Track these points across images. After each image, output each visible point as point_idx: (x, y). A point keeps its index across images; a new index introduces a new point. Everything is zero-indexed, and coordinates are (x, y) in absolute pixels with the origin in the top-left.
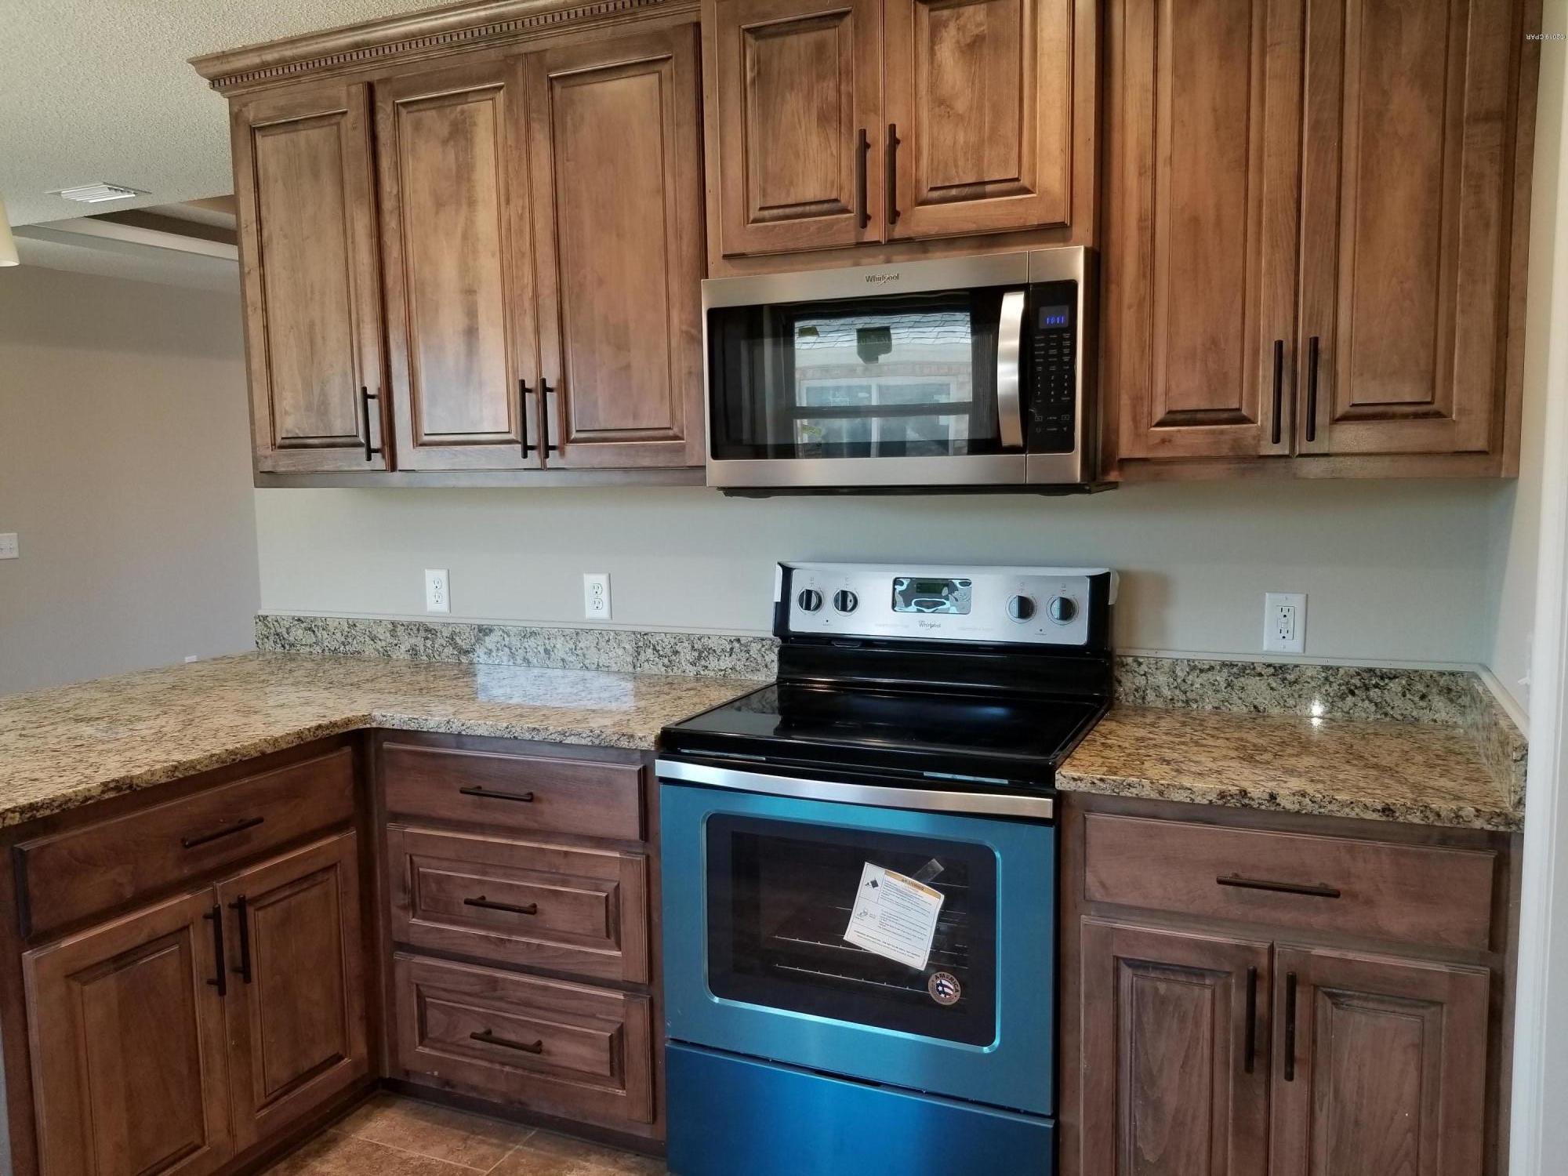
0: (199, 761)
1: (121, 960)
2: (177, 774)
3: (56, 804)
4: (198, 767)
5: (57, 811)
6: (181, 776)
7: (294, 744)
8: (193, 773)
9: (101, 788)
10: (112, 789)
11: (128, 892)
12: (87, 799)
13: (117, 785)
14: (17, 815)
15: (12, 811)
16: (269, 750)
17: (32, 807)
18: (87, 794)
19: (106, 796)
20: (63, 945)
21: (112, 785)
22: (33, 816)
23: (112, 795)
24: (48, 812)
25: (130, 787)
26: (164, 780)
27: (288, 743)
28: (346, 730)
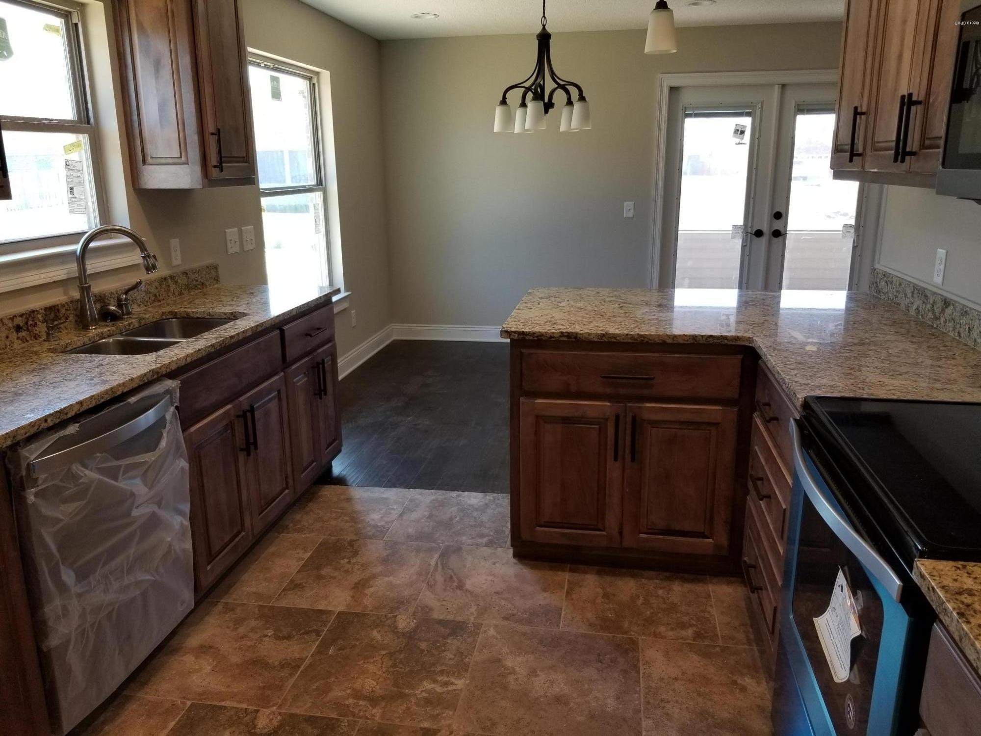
0: (619, 335)
1: (566, 420)
2: (604, 338)
3: (536, 335)
4: (618, 338)
5: (536, 339)
6: (606, 340)
7: (689, 342)
8: (615, 341)
9: (560, 334)
10: (566, 336)
11: (573, 389)
12: (551, 337)
13: (569, 335)
14: (516, 335)
15: (515, 332)
16: (670, 341)
17: (524, 333)
18: (552, 335)
19: (562, 339)
20: (536, 401)
21: (566, 334)
22: (525, 338)
23: (565, 339)
24: (531, 338)
25: (576, 338)
26: (596, 340)
27: (684, 340)
28: (734, 343)
